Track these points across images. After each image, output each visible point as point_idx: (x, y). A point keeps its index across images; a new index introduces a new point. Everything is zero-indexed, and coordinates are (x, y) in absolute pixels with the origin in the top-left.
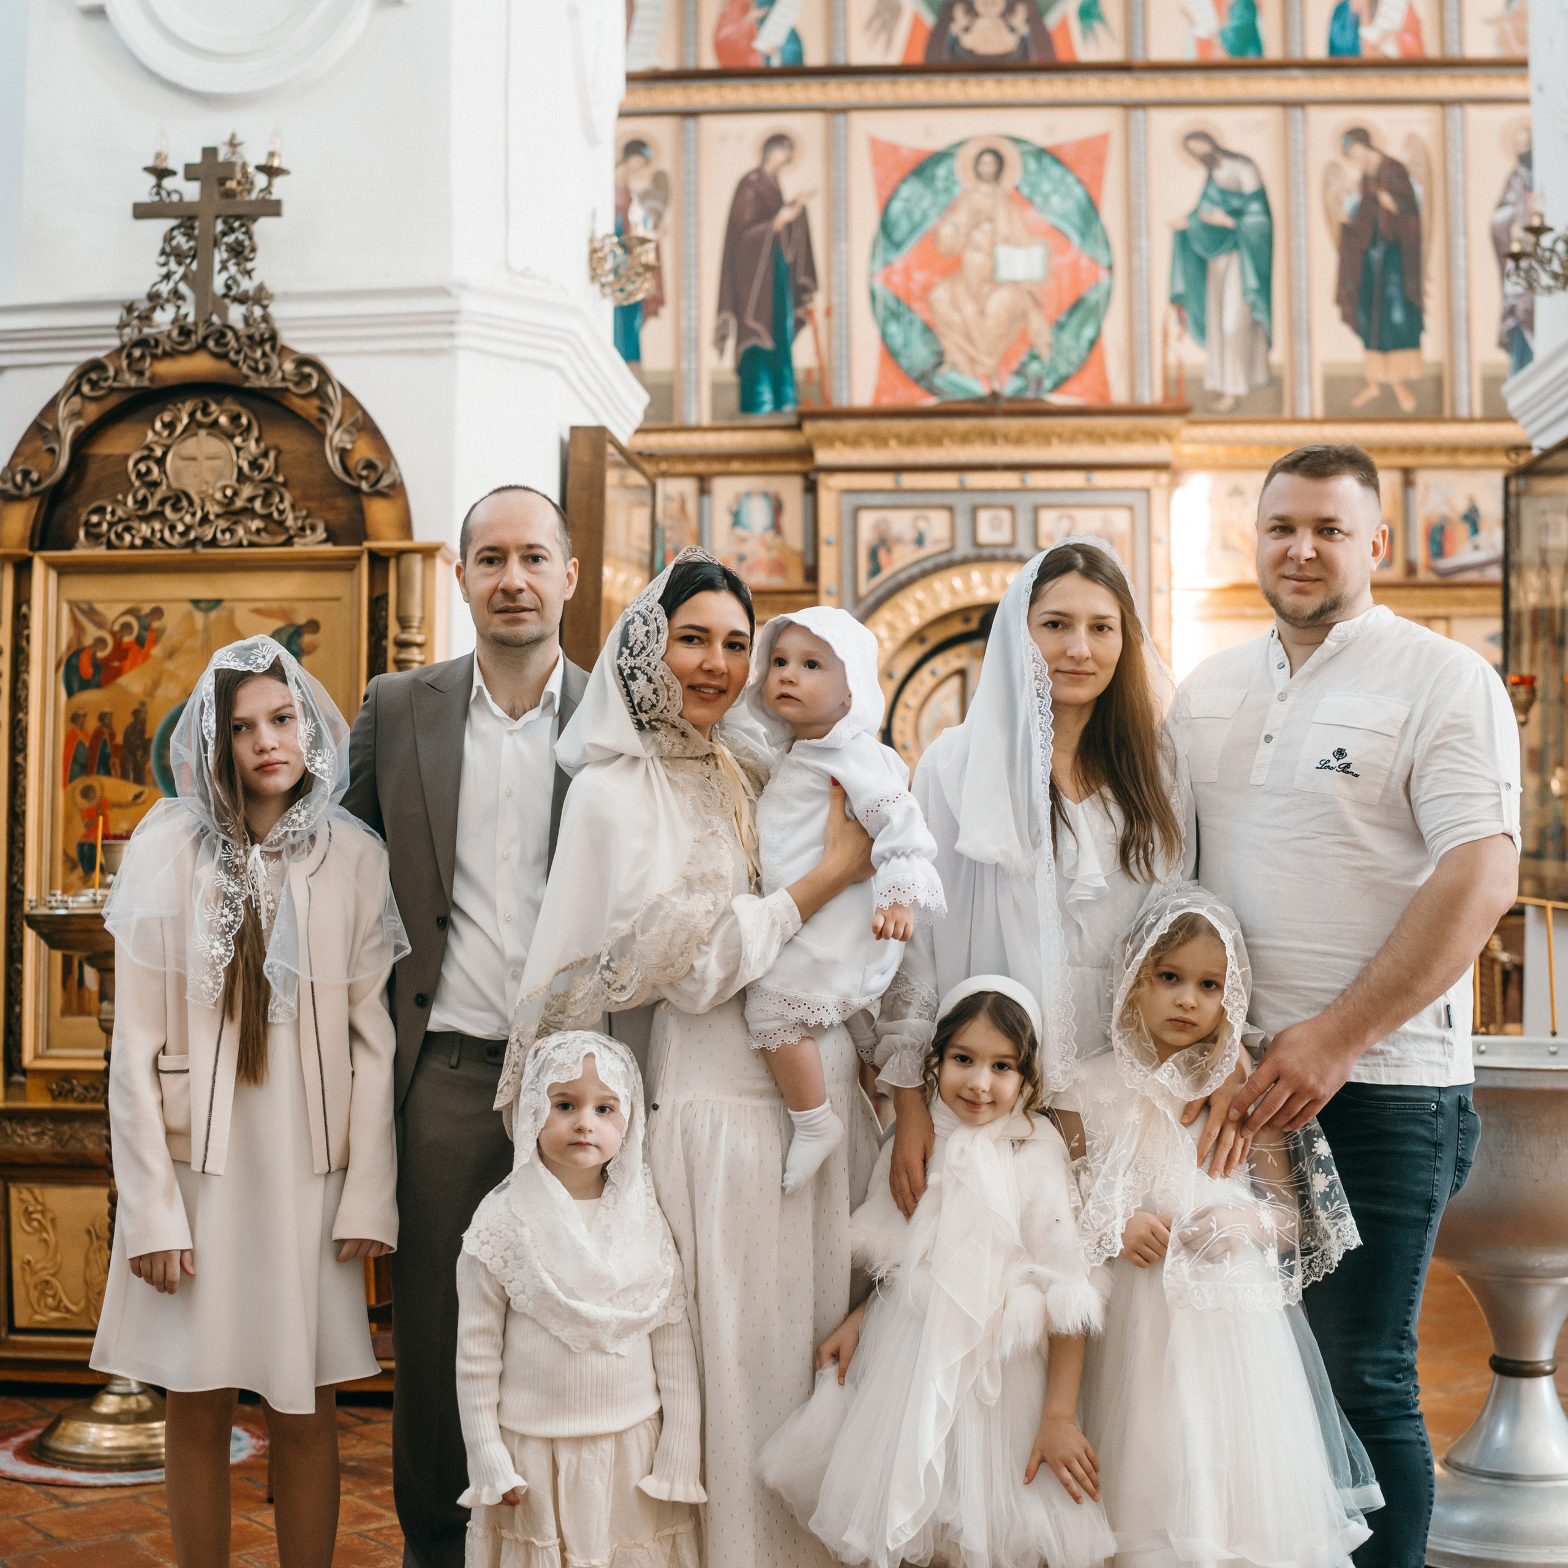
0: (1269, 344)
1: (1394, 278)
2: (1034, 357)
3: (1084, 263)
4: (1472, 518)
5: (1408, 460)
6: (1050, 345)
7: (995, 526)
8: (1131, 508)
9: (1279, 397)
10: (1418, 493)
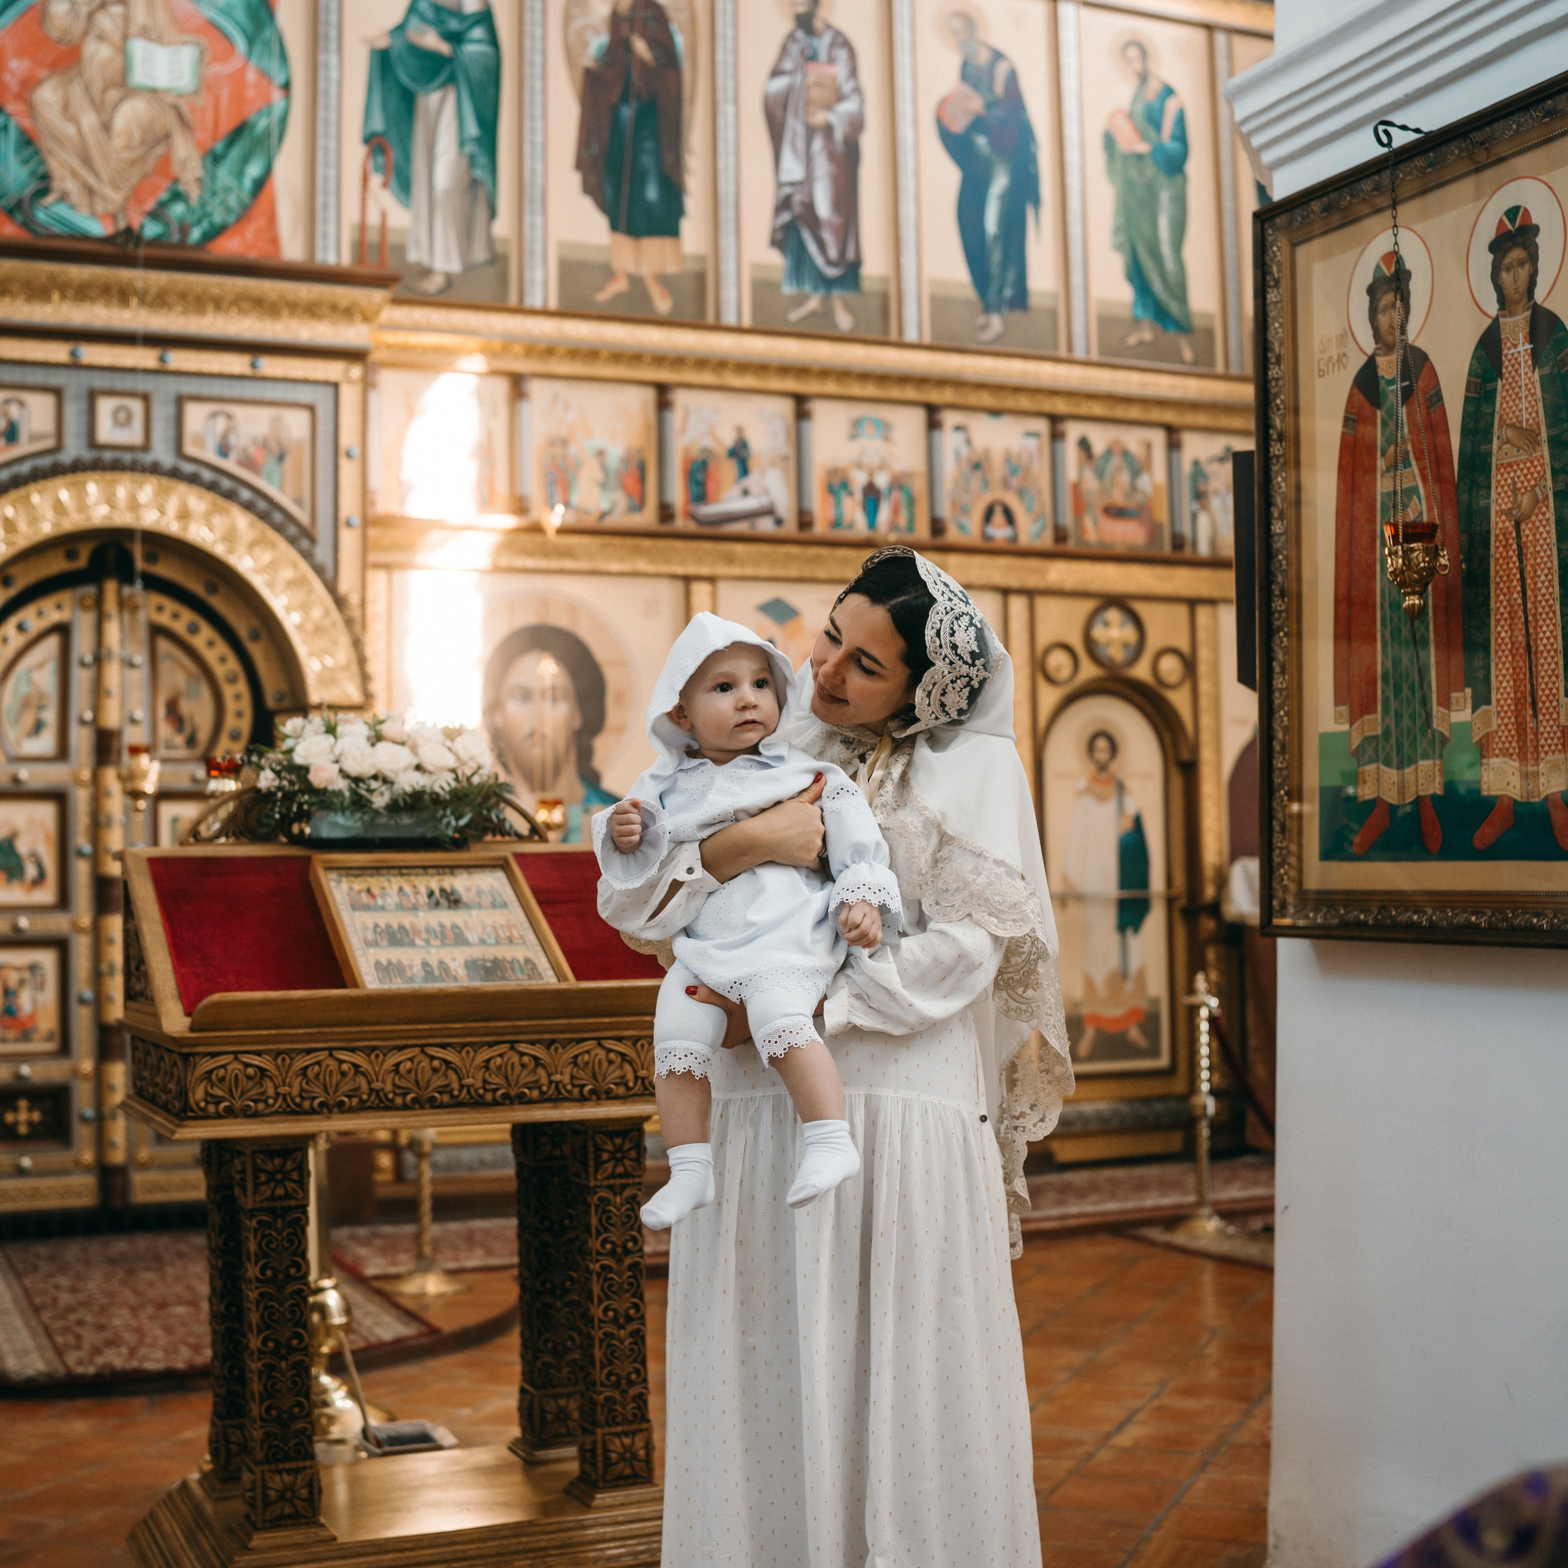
0: (492, 213)
1: (649, 145)
2: (177, 196)
3: (251, 76)
4: (740, 454)
5: (664, 375)
6: (199, 181)
7: (122, 420)
8: (311, 409)
9: (503, 279)
10: (675, 418)
